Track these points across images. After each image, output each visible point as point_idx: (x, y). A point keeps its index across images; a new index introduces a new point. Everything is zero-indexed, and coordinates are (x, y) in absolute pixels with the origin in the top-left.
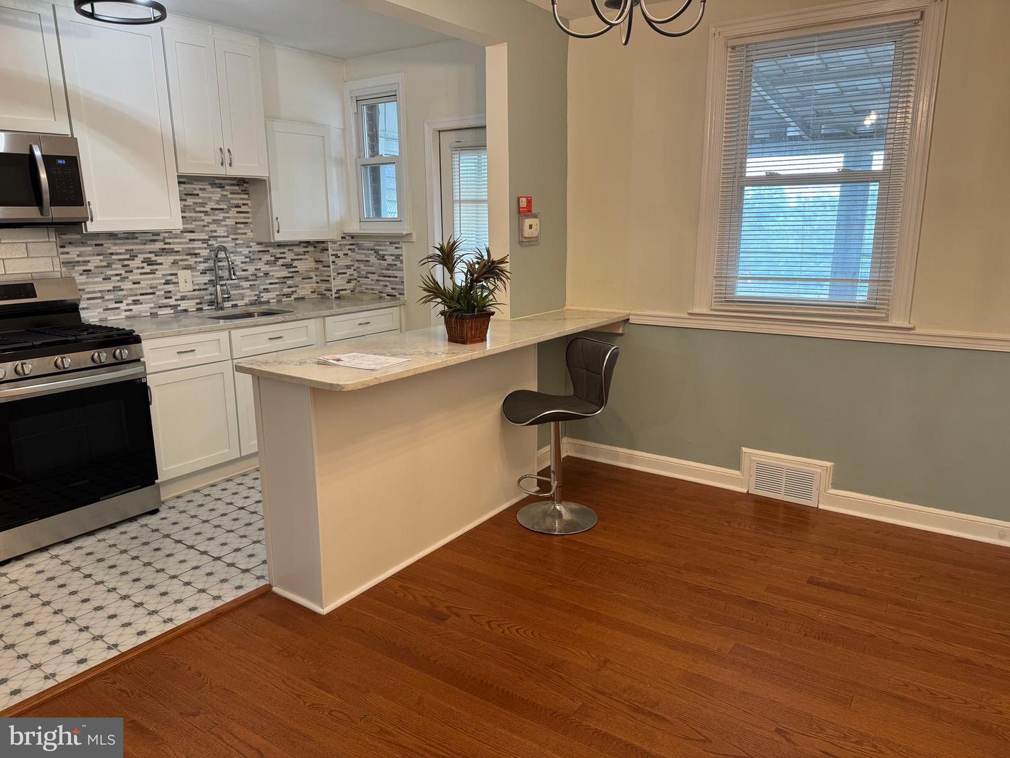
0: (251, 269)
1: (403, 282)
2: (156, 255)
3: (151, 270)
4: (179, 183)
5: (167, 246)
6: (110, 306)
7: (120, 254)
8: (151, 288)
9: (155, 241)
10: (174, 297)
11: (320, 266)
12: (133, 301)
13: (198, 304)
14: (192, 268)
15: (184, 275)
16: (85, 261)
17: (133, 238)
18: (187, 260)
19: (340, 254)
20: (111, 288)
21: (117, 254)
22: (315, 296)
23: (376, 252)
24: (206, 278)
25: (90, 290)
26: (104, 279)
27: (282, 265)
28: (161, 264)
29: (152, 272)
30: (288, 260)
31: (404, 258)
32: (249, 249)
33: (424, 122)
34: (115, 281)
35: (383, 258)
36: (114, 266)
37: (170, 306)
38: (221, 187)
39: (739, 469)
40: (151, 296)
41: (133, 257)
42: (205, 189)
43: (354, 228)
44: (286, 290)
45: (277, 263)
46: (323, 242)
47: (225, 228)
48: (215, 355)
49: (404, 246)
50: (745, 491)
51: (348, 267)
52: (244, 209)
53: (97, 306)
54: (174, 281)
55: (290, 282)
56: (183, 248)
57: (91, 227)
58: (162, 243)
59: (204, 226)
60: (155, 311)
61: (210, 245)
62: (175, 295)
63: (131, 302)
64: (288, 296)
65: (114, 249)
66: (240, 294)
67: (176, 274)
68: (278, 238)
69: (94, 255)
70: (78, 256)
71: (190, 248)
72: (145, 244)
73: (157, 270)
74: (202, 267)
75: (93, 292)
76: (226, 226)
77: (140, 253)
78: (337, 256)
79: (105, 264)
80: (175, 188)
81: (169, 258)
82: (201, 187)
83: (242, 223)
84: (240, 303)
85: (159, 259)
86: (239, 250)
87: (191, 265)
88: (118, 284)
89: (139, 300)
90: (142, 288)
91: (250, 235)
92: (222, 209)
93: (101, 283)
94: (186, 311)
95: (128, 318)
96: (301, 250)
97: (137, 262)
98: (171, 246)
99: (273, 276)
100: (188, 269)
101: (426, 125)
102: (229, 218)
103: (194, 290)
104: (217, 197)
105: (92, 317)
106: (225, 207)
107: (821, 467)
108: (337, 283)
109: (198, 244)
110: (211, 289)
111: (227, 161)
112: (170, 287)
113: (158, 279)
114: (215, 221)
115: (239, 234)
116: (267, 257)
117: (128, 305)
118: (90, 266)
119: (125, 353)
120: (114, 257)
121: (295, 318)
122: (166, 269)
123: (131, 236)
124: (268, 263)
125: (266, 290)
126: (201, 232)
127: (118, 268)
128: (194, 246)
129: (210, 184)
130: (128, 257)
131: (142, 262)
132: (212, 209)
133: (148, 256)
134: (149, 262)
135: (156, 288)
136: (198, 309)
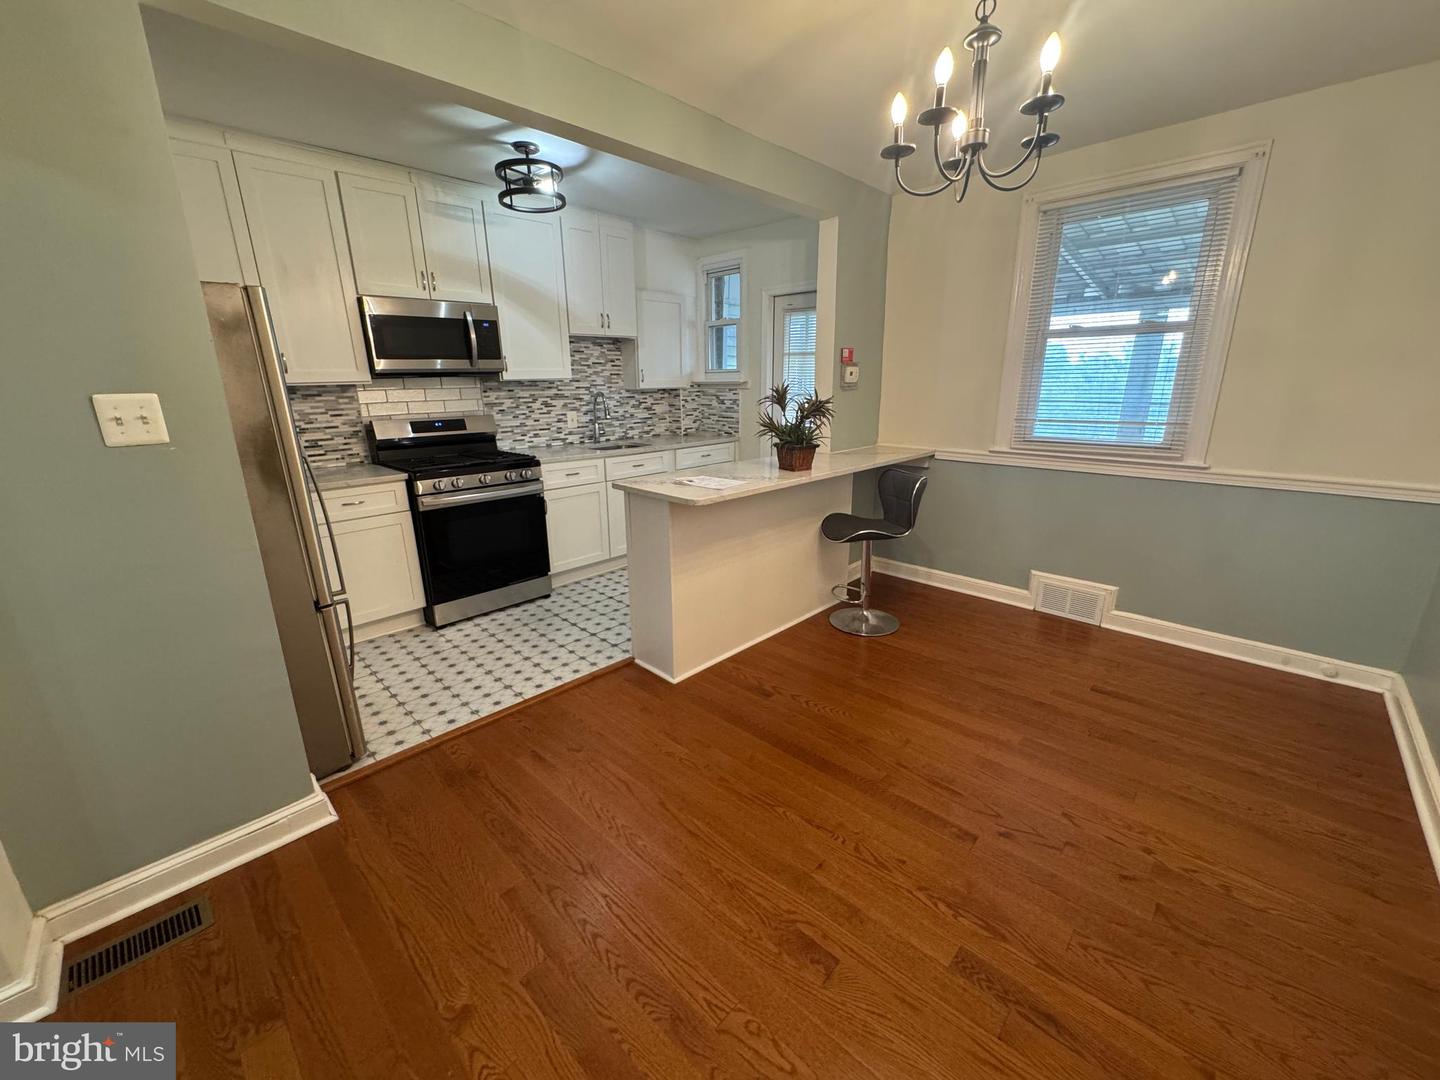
0: (621, 411)
1: (738, 422)
2: (551, 399)
3: (547, 411)
4: (571, 342)
5: (559, 392)
6: (518, 438)
8: (547, 425)
9: (550, 388)
10: (564, 433)
11: (673, 409)
12: (534, 434)
13: (580, 438)
14: (578, 410)
15: (571, 415)
16: (500, 403)
17: (535, 386)
18: (574, 403)
19: (689, 399)
20: (519, 424)
21: (524, 398)
22: (668, 433)
23: (718, 397)
24: (587, 418)
25: (504, 425)
26: (514, 417)
27: (644, 408)
28: (555, 406)
29: (549, 412)
30: (649, 404)
31: (740, 402)
32: (620, 395)
33: (761, 290)
34: (521, 419)
35: (723, 402)
36: (521, 407)
37: (561, 439)
38: (601, 345)
39: (1027, 589)
40: (547, 431)
41: (535, 401)
42: (588, 347)
43: (701, 378)
44: (647, 429)
45: (641, 406)
46: (676, 390)
47: (602, 379)
48: (593, 477)
49: (740, 392)
50: (1032, 608)
51: (695, 410)
52: (617, 363)
53: (508, 438)
54: (564, 419)
55: (649, 422)
56: (571, 394)
57: (506, 376)
58: (556, 390)
59: (587, 376)
60: (549, 443)
61: (591, 392)
62: (565, 430)
63: (532, 435)
64: (648, 433)
65: (521, 394)
66: (612, 431)
67: (566, 414)
68: (643, 386)
69: (507, 398)
70: (496, 399)
71: (576, 394)
72: (543, 390)
73: (552, 411)
74: (584, 409)
75: (506, 427)
76: (603, 376)
77: (540, 397)
78: (686, 401)
79: (514, 405)
80: (567, 347)
81: (561, 401)
82: (586, 345)
83: (615, 375)
84: (612, 438)
85: (554, 402)
86: (612, 396)
87: (576, 407)
88: (523, 421)
89: (538, 434)
90: (541, 425)
91: (621, 384)
92: (601, 363)
93: (511, 420)
94: (572, 443)
95: (530, 447)
96: (658, 396)
97: (537, 405)
98: (562, 392)
99: (637, 417)
100: (574, 410)
101: (764, 293)
102: (605, 370)
103: (578, 427)
104: (596, 354)
105: (505, 446)
106: (603, 361)
107: (1105, 591)
108: (686, 423)
109: (582, 391)
110: (591, 427)
111: (606, 325)
112: (560, 425)
113: (553, 418)
114: (596, 373)
115: (613, 383)
116: (633, 402)
117: (530, 437)
118: (504, 407)
119: (529, 473)
120: (521, 400)
121: (653, 450)
122: (558, 410)
123: (533, 383)
124: (633, 406)
125: (632, 428)
126: (584, 381)
127: (523, 409)
128: (579, 392)
129: (592, 343)
130: (531, 400)
131: (541, 404)
132: (593, 363)
133: (545, 399)
134: (546, 405)
135: (551, 425)
136: (581, 442)
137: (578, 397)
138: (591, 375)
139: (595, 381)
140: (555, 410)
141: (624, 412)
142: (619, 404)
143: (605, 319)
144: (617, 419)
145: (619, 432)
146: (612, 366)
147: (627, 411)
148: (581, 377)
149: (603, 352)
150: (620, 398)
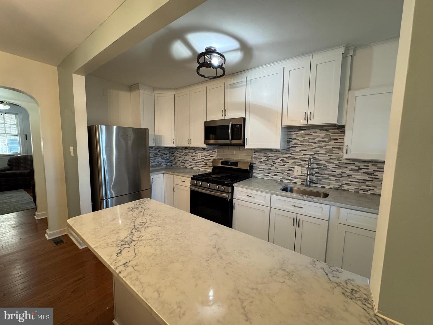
0: (338, 171)
2: (286, 159)
3: (283, 164)
6: (266, 174)
7: (272, 157)
8: (282, 171)
9: (287, 153)
12: (274, 174)
13: (302, 181)
14: (303, 166)
15: (297, 168)
16: (260, 158)
17: (278, 152)
18: (300, 162)
20: (267, 168)
21: (271, 157)
25: (261, 168)
26: (265, 165)
27: (364, 173)
28: (288, 162)
32: (339, 161)
34: (269, 166)
36: (269, 161)
37: (289, 179)
38: (327, 130)
40: (282, 174)
41: (277, 158)
42: (316, 132)
44: (364, 187)
45: (360, 171)
47: (325, 150)
48: (262, 202)
52: (339, 141)
53: (261, 173)
54: (292, 170)
56: (299, 157)
58: (290, 154)
59: (312, 148)
61: (314, 157)
62: (292, 176)
63: (273, 174)
65: (271, 155)
66: (328, 182)
67: (294, 167)
69: (263, 156)
71: (303, 158)
72: (283, 154)
73: (286, 164)
75: (261, 169)
76: (326, 149)
77: (280, 157)
79: (267, 160)
80: (279, 133)
81: (292, 160)
82: (315, 131)
83: (336, 148)
84: (327, 187)
86: (331, 161)
87: (302, 165)
88: (270, 167)
89: (276, 174)
90: (278, 170)
92: (325, 141)
93: (264, 166)
94: (296, 183)
95: (271, 179)
97: (278, 160)
98: (294, 156)
99: (355, 177)
100: (300, 166)
102: (328, 145)
103: (301, 175)
104: (323, 135)
105: (260, 177)
106: (327, 140)
112: (290, 172)
113: (286, 168)
114: (319, 147)
115: (334, 153)
116: (352, 167)
117: (272, 175)
118: (262, 160)
120: (270, 158)
122: (290, 165)
124: (352, 170)
125: (348, 184)
126: (310, 151)
127: (271, 162)
128: (305, 157)
129: (319, 130)
130: (275, 158)
131: (280, 161)
132: (318, 141)
133: (283, 159)
134: (283, 161)
135: (284, 171)
136: (302, 184)
137: (304, 159)
138: (316, 147)
139: (319, 151)
140: (288, 165)
141: (341, 172)
142: (337, 167)
143: (308, 115)
144: (334, 176)
145: (334, 185)
146: (334, 143)
147: (345, 172)
148: (308, 148)
149: (328, 134)
150: (339, 163)
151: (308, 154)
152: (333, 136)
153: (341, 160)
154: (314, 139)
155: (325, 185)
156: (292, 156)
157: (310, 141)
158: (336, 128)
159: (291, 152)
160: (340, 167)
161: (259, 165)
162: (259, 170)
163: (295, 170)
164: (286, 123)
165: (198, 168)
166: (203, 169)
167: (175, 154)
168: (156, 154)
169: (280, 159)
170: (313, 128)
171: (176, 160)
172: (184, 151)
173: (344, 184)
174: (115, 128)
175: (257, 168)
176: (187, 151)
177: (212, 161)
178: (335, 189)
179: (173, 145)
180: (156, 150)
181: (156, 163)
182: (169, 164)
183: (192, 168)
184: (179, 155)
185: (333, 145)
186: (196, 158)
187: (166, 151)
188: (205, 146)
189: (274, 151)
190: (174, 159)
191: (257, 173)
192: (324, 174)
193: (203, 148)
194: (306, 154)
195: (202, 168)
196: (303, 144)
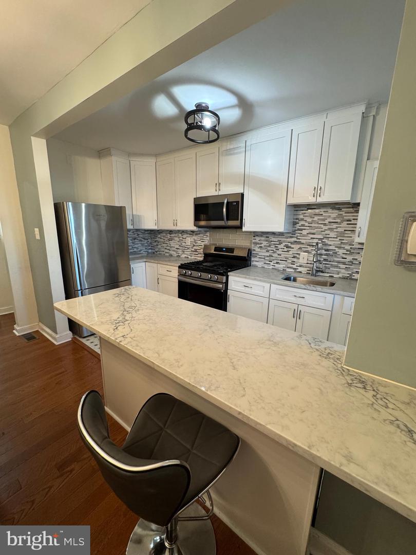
0: (349, 258)
2: (291, 244)
6: (267, 262)
7: (275, 241)
8: (285, 258)
10: (296, 265)
12: (276, 262)
13: (308, 270)
15: (303, 255)
16: (261, 243)
17: (282, 235)
18: (307, 248)
20: (268, 255)
21: (274, 241)
26: (266, 251)
28: (293, 248)
29: (288, 251)
34: (270, 253)
36: (272, 246)
37: (293, 268)
38: (339, 209)
40: (285, 262)
41: (280, 244)
42: (327, 211)
47: (336, 233)
48: (261, 293)
53: (262, 261)
54: (298, 257)
56: (306, 242)
57: (244, 229)
58: (296, 238)
59: (322, 231)
60: (284, 268)
61: (323, 242)
65: (273, 239)
66: (337, 271)
67: (300, 254)
69: (264, 241)
71: (310, 242)
72: (287, 238)
73: (290, 251)
75: (262, 256)
76: (337, 232)
77: (284, 242)
79: (268, 245)
80: (284, 212)
81: (297, 246)
83: (349, 231)
84: (335, 276)
85: (292, 246)
86: (343, 246)
87: (308, 251)
89: (279, 262)
90: (281, 258)
92: (337, 222)
94: (300, 272)
95: (273, 269)
97: (282, 246)
98: (300, 240)
100: (306, 252)
102: (340, 227)
103: (307, 263)
104: (334, 215)
105: (259, 265)
106: (339, 221)
112: (295, 260)
113: (290, 255)
114: (329, 229)
115: (345, 237)
117: (274, 263)
118: (262, 245)
120: (272, 243)
122: (295, 251)
126: (319, 234)
127: (273, 248)
128: (312, 241)
129: (331, 208)
130: (278, 243)
131: (284, 246)
132: (329, 222)
133: (288, 244)
134: (287, 247)
135: (288, 258)
136: (307, 273)
137: (311, 244)
138: (326, 230)
139: (329, 235)
140: (293, 251)
141: (353, 259)
142: (348, 252)
143: (317, 191)
144: (344, 263)
145: (344, 273)
146: (347, 224)
147: (357, 259)
148: (317, 231)
149: (341, 214)
150: (351, 248)
151: (316, 238)
152: (346, 216)
153: (353, 245)
154: (324, 220)
155: (333, 274)
156: (298, 240)
157: (320, 222)
158: (351, 206)
159: (297, 236)
160: (351, 253)
161: (260, 252)
162: (259, 258)
163: (301, 257)
164: (293, 201)
165: (186, 256)
166: (193, 257)
167: (157, 239)
168: (135, 239)
169: (284, 244)
170: (323, 207)
171: (159, 246)
172: (169, 236)
173: (354, 273)
174: (83, 205)
175: (256, 255)
176: (172, 235)
177: (203, 247)
178: (344, 278)
179: (155, 228)
180: (134, 234)
181: (135, 250)
182: (150, 251)
183: (179, 256)
184: (162, 240)
185: (346, 227)
186: (183, 244)
187: (147, 236)
188: (195, 228)
189: (277, 235)
190: (157, 245)
191: (256, 261)
192: (333, 262)
193: (192, 231)
194: (314, 238)
195: (191, 256)
196: (311, 226)
